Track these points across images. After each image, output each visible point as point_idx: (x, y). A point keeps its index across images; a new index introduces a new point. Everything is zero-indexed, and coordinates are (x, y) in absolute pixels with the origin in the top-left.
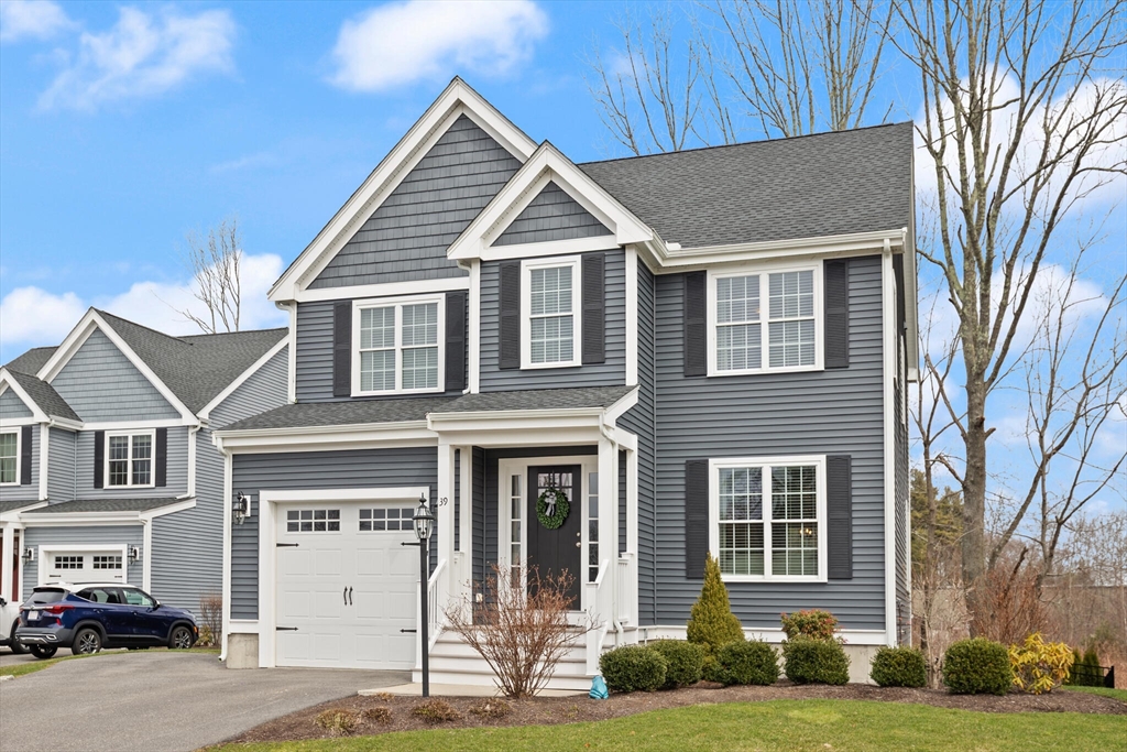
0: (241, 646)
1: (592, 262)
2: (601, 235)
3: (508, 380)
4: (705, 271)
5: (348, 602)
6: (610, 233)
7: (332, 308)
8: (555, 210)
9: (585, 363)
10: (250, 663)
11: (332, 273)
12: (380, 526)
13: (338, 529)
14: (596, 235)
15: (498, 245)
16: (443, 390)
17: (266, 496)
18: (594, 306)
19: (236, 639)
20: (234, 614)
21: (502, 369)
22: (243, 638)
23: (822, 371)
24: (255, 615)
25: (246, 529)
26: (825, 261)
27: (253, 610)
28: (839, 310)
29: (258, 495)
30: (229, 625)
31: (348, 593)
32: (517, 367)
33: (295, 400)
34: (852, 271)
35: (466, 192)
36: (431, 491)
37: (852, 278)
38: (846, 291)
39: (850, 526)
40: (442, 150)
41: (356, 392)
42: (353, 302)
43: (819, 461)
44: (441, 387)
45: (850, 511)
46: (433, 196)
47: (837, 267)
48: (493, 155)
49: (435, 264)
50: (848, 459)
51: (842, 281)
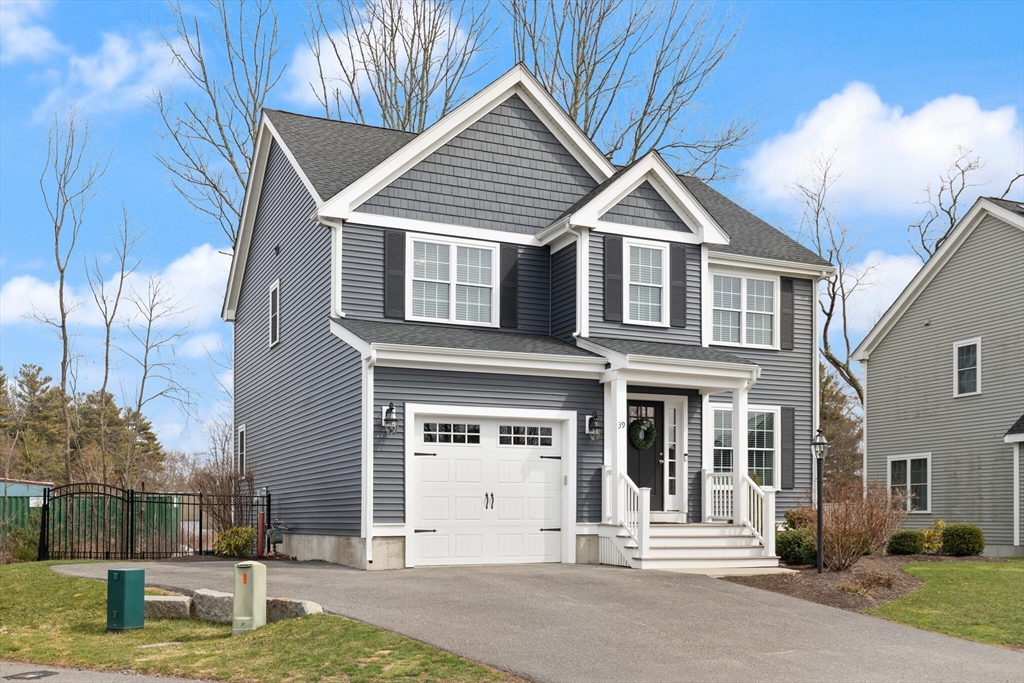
0: (384, 548)
1: (677, 249)
2: (679, 230)
3: (612, 331)
5: (489, 506)
6: (690, 231)
7: (382, 234)
8: (643, 203)
9: (672, 325)
10: (395, 563)
11: (382, 202)
12: (518, 441)
13: (478, 442)
15: (607, 220)
16: (498, 326)
17: (411, 409)
18: (679, 283)
19: (379, 540)
20: (377, 519)
21: (606, 320)
22: (384, 542)
23: (779, 351)
24: (404, 519)
25: (391, 439)
26: (781, 277)
27: (400, 514)
28: (789, 312)
29: (404, 407)
30: (370, 528)
31: (490, 499)
32: (620, 322)
33: (343, 315)
34: (795, 287)
35: (518, 161)
36: (578, 414)
37: (796, 292)
38: (793, 299)
39: (794, 454)
40: (495, 119)
41: (409, 316)
42: (407, 233)
43: (776, 410)
44: (496, 323)
45: (794, 444)
46: (487, 157)
47: (788, 283)
48: (543, 137)
49: (489, 216)
50: (793, 410)
51: (790, 294)
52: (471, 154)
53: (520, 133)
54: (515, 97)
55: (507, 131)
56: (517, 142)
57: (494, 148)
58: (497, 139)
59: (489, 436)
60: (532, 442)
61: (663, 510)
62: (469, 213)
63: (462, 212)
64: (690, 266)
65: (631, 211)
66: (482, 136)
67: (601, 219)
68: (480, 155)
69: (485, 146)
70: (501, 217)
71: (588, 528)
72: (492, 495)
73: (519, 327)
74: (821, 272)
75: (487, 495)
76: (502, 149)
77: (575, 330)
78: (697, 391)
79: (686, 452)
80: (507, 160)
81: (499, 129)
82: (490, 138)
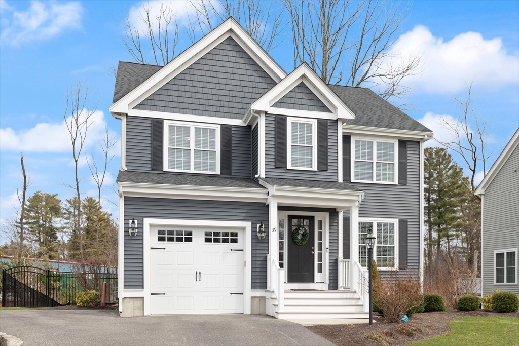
0: (131, 304)
1: (322, 124)
2: (326, 112)
3: (280, 173)
4: (350, 136)
5: (198, 279)
6: (330, 112)
7: (149, 122)
9: (319, 170)
10: (138, 313)
11: (150, 102)
12: (217, 240)
13: (191, 241)
14: (323, 111)
15: (276, 107)
16: (220, 174)
17: (147, 221)
18: (323, 144)
19: (127, 300)
20: (126, 287)
21: (276, 168)
22: (131, 300)
23: (397, 185)
24: (142, 287)
25: (134, 239)
26: (399, 140)
27: (141, 284)
28: (404, 161)
29: (143, 220)
30: (122, 293)
31: (198, 275)
32: (285, 168)
33: (126, 169)
34: (408, 146)
35: (232, 76)
36: (252, 224)
37: (408, 149)
38: (406, 154)
39: (407, 248)
40: (218, 52)
41: (166, 169)
42: (164, 120)
43: (396, 222)
44: (218, 171)
45: (407, 242)
46: (212, 74)
47: (403, 143)
48: (247, 61)
49: (214, 109)
50: (407, 221)
51: (405, 150)
52: (203, 73)
53: (233, 59)
54: (230, 38)
55: (225, 58)
56: (231, 65)
57: (217, 69)
58: (219, 63)
59: (198, 238)
60: (225, 241)
61: (314, 282)
62: (202, 108)
63: (197, 107)
64: (330, 133)
65: (292, 101)
66: (210, 62)
67: (273, 106)
68: (208, 74)
69: (211, 68)
70: (221, 109)
71: (259, 293)
72: (200, 273)
73: (233, 174)
74: (424, 136)
75: (197, 273)
76: (222, 69)
77: (257, 173)
78: (335, 209)
79: (328, 247)
80: (225, 76)
81: (220, 58)
82: (215, 63)
